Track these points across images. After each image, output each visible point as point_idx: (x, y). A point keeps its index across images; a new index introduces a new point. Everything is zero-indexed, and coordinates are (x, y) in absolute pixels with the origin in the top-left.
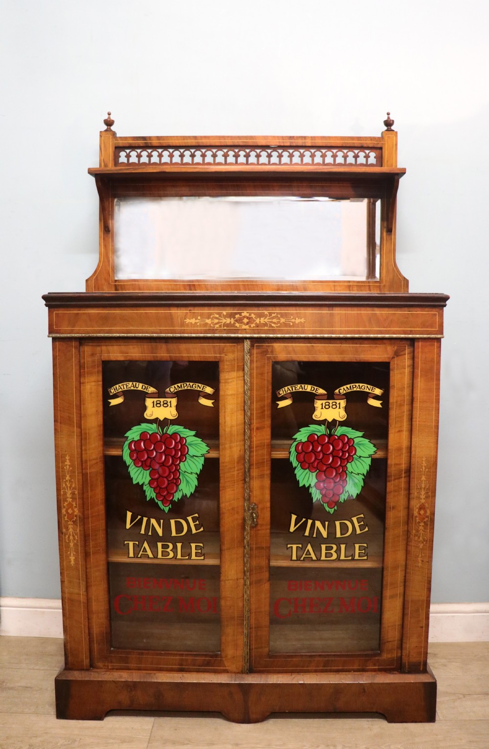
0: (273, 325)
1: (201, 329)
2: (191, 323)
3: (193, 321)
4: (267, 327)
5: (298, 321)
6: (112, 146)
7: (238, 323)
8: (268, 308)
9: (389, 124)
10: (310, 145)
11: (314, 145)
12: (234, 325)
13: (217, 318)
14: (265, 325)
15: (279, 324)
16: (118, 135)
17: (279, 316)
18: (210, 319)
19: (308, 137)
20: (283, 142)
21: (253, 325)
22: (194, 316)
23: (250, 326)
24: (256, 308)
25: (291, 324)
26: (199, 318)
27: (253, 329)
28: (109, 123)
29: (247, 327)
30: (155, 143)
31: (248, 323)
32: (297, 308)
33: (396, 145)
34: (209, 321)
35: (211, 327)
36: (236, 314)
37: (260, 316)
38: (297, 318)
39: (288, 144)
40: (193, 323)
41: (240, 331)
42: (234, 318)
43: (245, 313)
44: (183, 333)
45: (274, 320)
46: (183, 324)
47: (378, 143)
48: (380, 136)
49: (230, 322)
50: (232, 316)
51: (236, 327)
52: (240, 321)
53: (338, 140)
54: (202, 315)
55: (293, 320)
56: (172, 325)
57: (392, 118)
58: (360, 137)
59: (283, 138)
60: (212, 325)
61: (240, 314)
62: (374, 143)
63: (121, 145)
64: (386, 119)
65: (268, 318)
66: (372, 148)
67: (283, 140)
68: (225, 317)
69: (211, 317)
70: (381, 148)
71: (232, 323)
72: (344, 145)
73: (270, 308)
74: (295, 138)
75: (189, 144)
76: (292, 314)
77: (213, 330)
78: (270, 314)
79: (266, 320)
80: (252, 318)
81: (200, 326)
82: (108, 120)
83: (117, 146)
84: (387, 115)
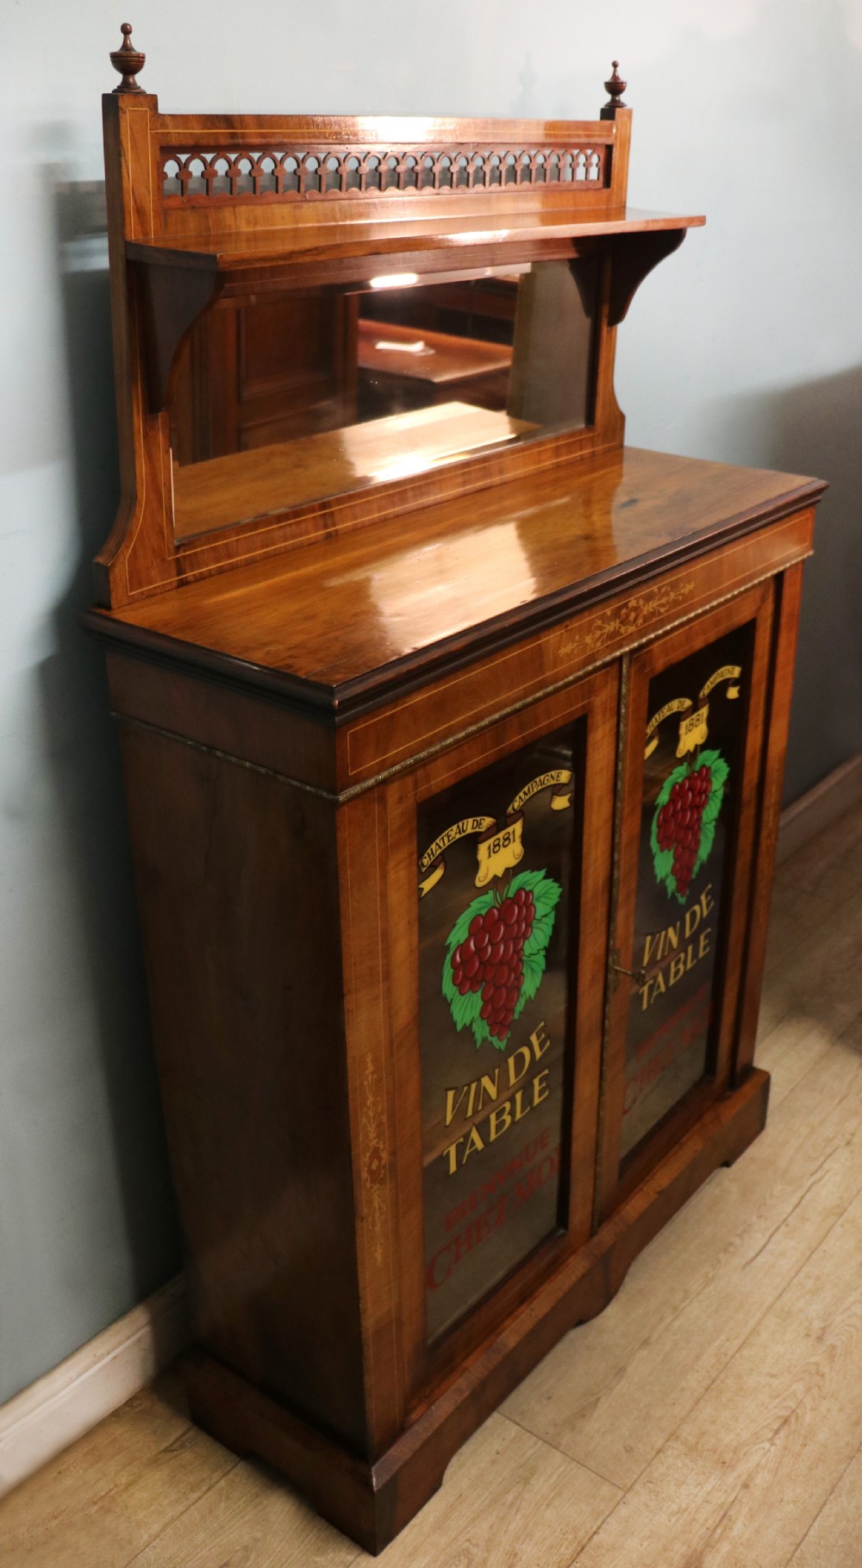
0: (662, 610)
1: (579, 661)
2: (567, 655)
3: (569, 648)
4: (655, 616)
5: (687, 588)
6: (153, 145)
7: (624, 625)
9: (615, 87)
12: (618, 633)
13: (599, 627)
15: (669, 606)
16: (163, 108)
17: (669, 589)
18: (591, 635)
21: (641, 621)
22: (572, 636)
23: (640, 624)
24: (646, 587)
25: (681, 599)
26: (577, 637)
27: (641, 630)
28: (127, 62)
29: (634, 628)
30: (249, 132)
31: (635, 621)
32: (687, 566)
35: (592, 649)
36: (620, 608)
37: (648, 599)
38: (686, 585)
40: (570, 652)
41: (626, 641)
42: (620, 617)
43: (632, 602)
44: (557, 679)
45: (664, 600)
46: (555, 663)
47: (610, 136)
50: (617, 614)
51: (621, 635)
52: (626, 619)
54: (583, 628)
55: (681, 591)
56: (543, 670)
60: (593, 645)
63: (174, 142)
64: (608, 78)
66: (595, 146)
68: (609, 620)
71: (617, 628)
76: (680, 580)
77: (594, 654)
78: (660, 590)
80: (640, 607)
81: (579, 654)
82: (124, 53)
83: (164, 145)
84: (612, 69)
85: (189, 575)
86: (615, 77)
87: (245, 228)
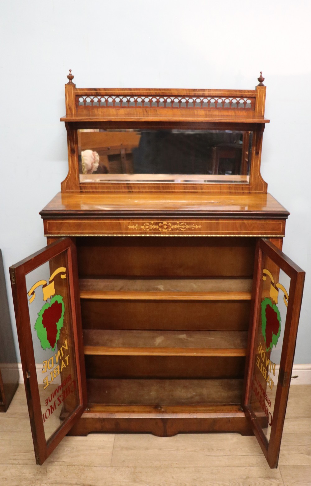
0: (182, 229)
1: (138, 232)
2: (132, 228)
3: (133, 227)
4: (178, 230)
5: (197, 227)
6: (74, 94)
7: (161, 228)
8: (179, 220)
9: (261, 80)
10: (207, 95)
11: (210, 95)
12: (158, 229)
13: (147, 225)
14: (177, 229)
15: (185, 229)
16: (78, 87)
17: (186, 224)
18: (143, 226)
19: (206, 89)
20: (189, 93)
21: (170, 230)
22: (134, 224)
23: (168, 230)
24: (172, 220)
25: (193, 229)
26: (137, 225)
27: (170, 232)
28: (71, 77)
29: (166, 231)
30: (103, 92)
31: (166, 228)
32: (197, 220)
33: (265, 96)
34: (143, 227)
35: (144, 230)
36: (159, 223)
37: (174, 224)
38: (196, 226)
39: (193, 95)
40: (133, 228)
41: (162, 233)
42: (158, 225)
43: (165, 223)
44: (128, 234)
45: (183, 227)
46: (127, 229)
47: (253, 95)
48: (254, 89)
49: (156, 228)
50: (157, 224)
51: (160, 230)
52: (162, 227)
53: (226, 92)
54: (139, 224)
55: (194, 227)
56: (121, 229)
57: (263, 76)
58: (241, 90)
59: (189, 90)
60: (145, 229)
61: (162, 223)
62: (250, 94)
63: (80, 94)
64: (259, 77)
65: (179, 225)
66: (249, 98)
67: (189, 91)
68: (153, 225)
69: (144, 225)
70: (255, 98)
71: (157, 228)
72: (230, 95)
73: (180, 220)
74: (198, 90)
75: (126, 94)
76: (193, 223)
77: (145, 232)
78: (180, 223)
79: (178, 227)
80: (169, 225)
81: (138, 230)
82: (70, 76)
83: (77, 94)
84: (260, 74)
85: (83, 190)
86: (261, 76)
87: (100, 113)
